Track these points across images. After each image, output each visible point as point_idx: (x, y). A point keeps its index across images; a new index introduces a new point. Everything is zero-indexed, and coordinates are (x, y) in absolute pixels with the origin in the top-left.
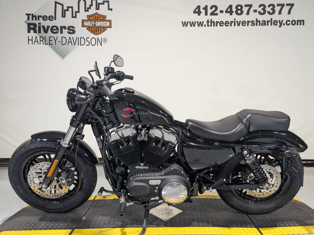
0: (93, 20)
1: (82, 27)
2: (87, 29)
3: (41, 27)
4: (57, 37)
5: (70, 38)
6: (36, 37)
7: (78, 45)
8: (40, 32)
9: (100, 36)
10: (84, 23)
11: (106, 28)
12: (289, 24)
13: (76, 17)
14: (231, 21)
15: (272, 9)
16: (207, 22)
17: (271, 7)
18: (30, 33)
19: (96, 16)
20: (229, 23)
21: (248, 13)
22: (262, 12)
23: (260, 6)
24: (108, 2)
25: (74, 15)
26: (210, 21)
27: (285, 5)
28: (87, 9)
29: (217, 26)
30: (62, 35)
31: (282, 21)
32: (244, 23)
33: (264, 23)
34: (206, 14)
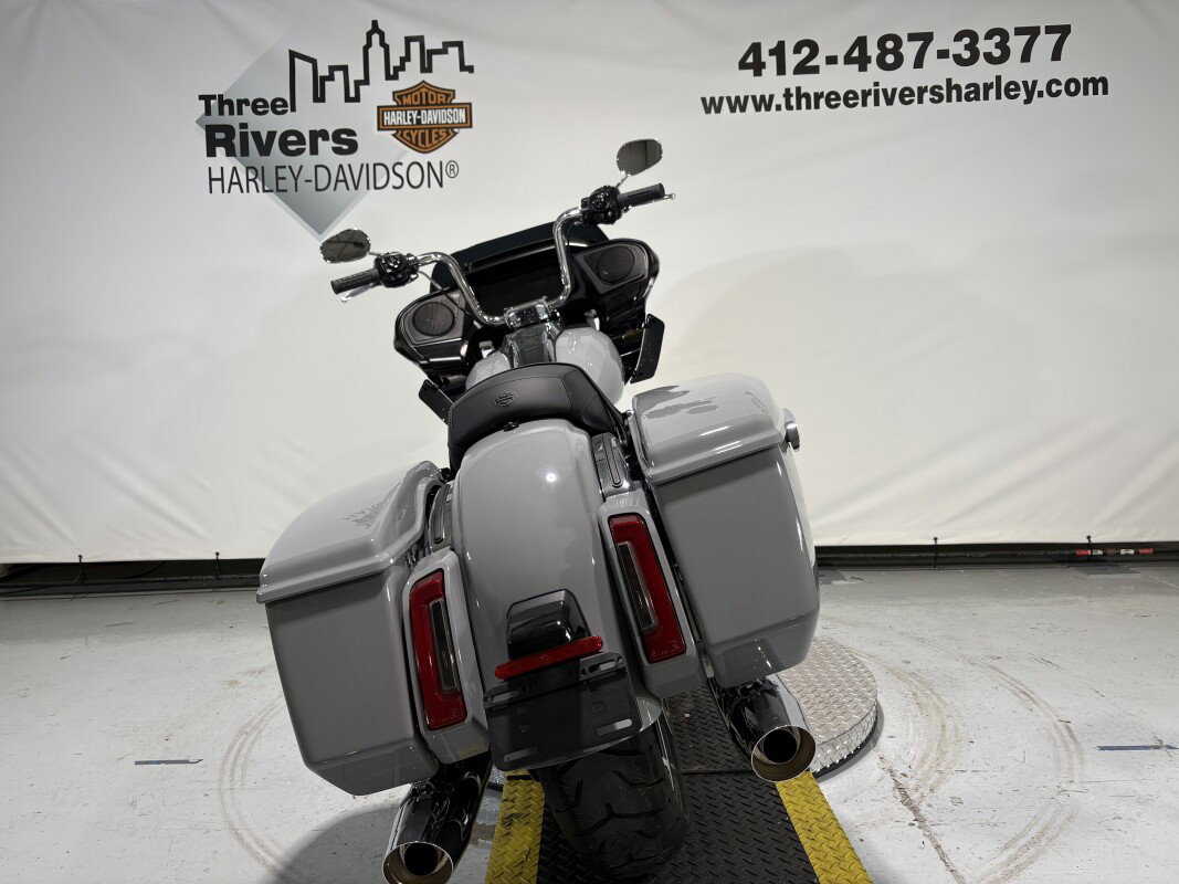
0: (412, 105)
1: (379, 129)
2: (394, 135)
3: (250, 135)
4: (301, 167)
5: (341, 166)
6: (234, 169)
7: (368, 188)
8: (245, 152)
9: (435, 157)
10: (386, 118)
11: (456, 130)
12: (1059, 93)
13: (357, 99)
14: (863, 91)
15: (997, 46)
16: (784, 95)
17: (997, 39)
18: (215, 156)
19: (421, 94)
20: (856, 97)
21: (919, 63)
22: (966, 55)
23: (958, 37)
24: (460, 45)
25: (352, 94)
26: (793, 91)
27: (1043, 30)
28: (392, 73)
29: (817, 106)
30: (316, 160)
31: (1035, 83)
32: (907, 96)
33: (975, 93)
34: (781, 70)
